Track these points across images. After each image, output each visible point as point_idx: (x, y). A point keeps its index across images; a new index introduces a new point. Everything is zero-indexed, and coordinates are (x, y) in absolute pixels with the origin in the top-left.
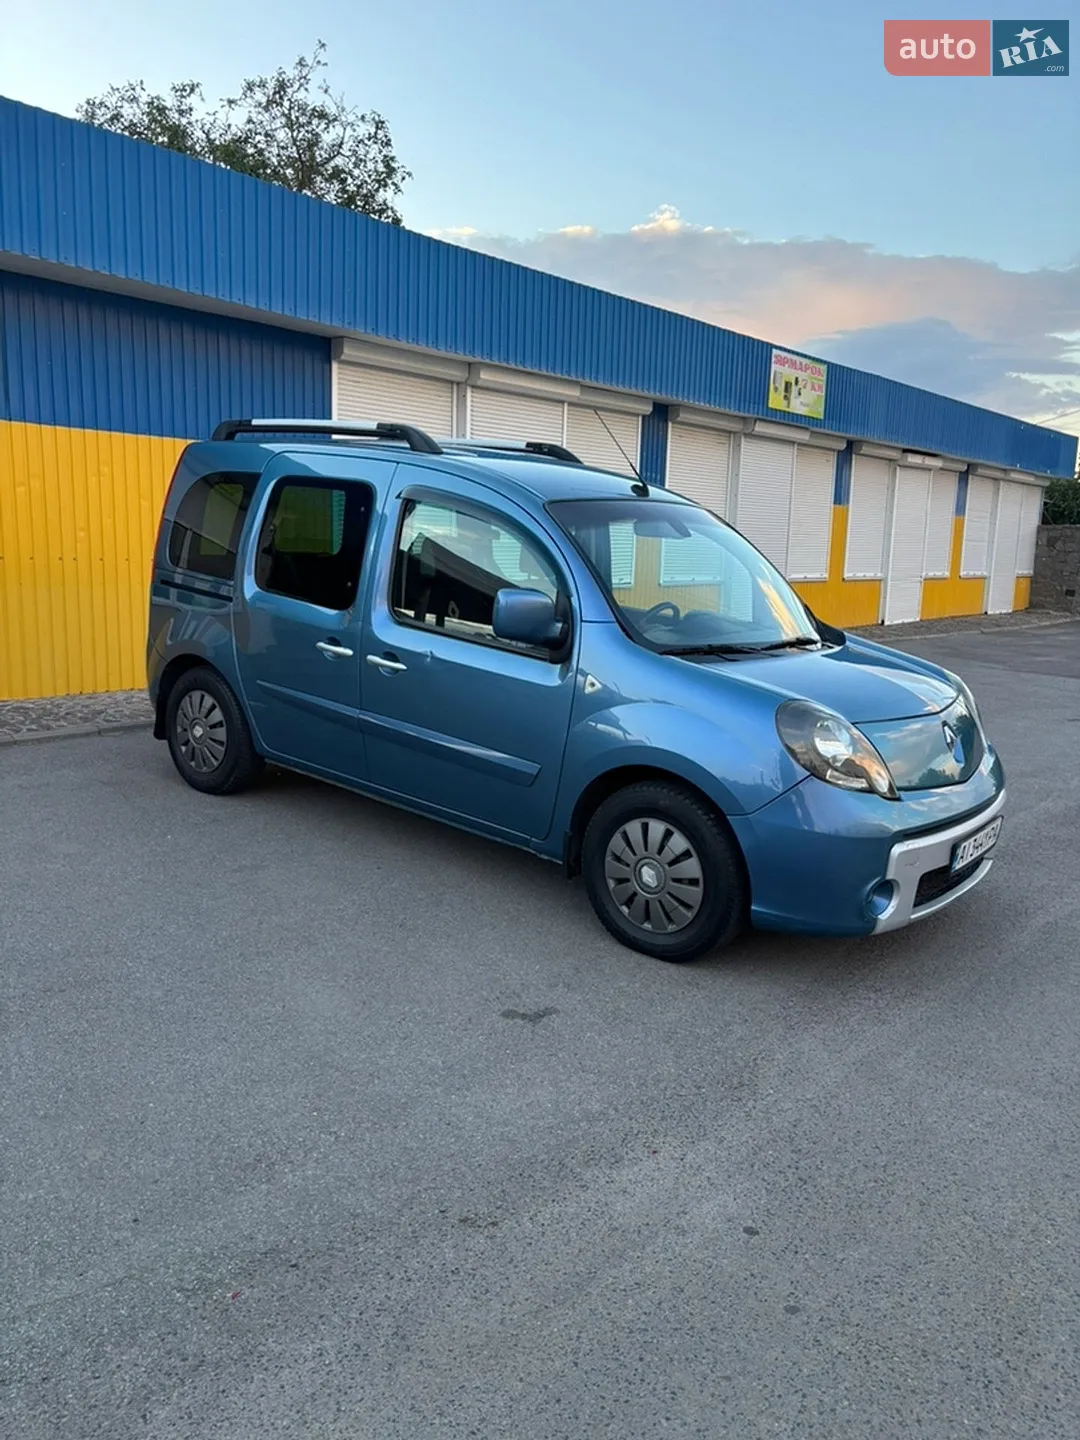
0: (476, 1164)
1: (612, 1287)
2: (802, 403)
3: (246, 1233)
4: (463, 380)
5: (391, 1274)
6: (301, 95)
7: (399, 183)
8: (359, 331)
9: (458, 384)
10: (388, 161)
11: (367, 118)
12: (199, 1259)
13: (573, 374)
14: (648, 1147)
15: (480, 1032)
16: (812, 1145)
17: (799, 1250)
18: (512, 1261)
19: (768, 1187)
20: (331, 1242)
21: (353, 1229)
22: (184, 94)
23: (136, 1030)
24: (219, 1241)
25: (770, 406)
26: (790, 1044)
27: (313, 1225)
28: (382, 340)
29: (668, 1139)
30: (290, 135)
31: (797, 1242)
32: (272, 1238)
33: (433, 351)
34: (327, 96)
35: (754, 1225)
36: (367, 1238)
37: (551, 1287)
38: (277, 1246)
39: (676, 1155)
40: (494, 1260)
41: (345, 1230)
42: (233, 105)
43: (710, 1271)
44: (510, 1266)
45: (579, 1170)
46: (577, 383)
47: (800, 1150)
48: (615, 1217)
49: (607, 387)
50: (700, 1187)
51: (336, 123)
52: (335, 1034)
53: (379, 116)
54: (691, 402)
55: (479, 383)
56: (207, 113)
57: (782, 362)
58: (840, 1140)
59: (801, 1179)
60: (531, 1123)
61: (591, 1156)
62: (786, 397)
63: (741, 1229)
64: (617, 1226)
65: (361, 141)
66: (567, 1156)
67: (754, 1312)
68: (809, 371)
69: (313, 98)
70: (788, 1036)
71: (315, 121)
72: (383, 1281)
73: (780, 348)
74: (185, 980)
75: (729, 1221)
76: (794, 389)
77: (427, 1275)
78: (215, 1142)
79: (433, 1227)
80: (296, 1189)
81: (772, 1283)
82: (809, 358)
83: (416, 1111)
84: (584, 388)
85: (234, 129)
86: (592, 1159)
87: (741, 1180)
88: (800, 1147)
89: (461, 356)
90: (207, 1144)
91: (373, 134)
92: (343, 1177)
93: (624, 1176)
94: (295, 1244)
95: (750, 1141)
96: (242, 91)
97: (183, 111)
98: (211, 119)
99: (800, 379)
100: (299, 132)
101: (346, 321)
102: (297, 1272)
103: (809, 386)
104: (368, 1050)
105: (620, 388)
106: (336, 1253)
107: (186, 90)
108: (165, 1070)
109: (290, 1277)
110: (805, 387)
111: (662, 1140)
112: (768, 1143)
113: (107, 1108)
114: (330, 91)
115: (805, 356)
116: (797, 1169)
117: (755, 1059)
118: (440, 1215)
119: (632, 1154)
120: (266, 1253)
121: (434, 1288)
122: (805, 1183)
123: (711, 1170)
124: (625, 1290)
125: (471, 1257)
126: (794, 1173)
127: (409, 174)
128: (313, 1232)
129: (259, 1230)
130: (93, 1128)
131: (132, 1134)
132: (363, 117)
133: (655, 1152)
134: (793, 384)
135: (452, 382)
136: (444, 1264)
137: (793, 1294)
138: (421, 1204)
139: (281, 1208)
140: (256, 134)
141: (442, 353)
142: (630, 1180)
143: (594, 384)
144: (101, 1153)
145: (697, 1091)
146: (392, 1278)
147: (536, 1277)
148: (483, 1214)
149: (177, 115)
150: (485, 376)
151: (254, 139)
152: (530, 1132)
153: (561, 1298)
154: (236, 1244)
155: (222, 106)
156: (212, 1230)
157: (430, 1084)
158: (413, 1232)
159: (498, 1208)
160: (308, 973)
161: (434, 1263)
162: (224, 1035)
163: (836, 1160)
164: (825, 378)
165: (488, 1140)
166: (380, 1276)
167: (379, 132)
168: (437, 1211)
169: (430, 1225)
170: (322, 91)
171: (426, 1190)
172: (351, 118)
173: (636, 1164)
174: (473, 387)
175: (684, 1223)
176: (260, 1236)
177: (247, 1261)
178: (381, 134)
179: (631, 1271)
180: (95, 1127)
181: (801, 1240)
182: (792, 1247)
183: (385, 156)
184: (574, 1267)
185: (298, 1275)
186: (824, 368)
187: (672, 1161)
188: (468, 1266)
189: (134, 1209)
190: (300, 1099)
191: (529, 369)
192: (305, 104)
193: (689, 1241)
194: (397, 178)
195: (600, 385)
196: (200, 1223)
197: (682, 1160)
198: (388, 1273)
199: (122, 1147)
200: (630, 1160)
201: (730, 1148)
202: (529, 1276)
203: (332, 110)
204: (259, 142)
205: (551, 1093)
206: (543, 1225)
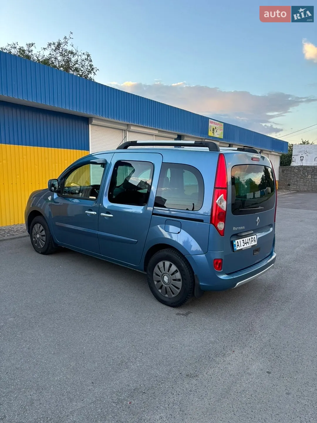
0: (185, 358)
1: (236, 392)
2: (217, 134)
3: (126, 384)
4: (126, 129)
5: (173, 393)
6: (65, 47)
7: (95, 72)
8: (98, 116)
9: (124, 130)
10: (91, 66)
11: (85, 54)
12: (116, 393)
13: (156, 127)
14: (231, 350)
15: (172, 320)
16: (276, 347)
17: (284, 377)
18: (205, 387)
19: (269, 359)
20: (152, 385)
21: (157, 381)
22: (30, 46)
23: (72, 325)
24: (119, 387)
25: (209, 135)
26: (259, 318)
27: (145, 380)
28: (104, 118)
29: (236, 347)
30: (62, 58)
31: (282, 374)
32: (134, 385)
33: (118, 121)
34: (73, 47)
35: (269, 371)
36: (162, 383)
37: (219, 393)
38: (137, 387)
39: (240, 352)
40: (200, 387)
41: (155, 381)
42: (45, 50)
43: (262, 385)
44: (206, 388)
45: (214, 358)
46: (157, 130)
47: (273, 348)
48: (230, 371)
49: (166, 131)
50: (250, 361)
51: (76, 55)
52: (130, 323)
53: (88, 53)
54: (188, 134)
55: (131, 130)
56: (37, 52)
57: (212, 123)
58: (283, 345)
59: (277, 357)
60: (196, 345)
61: (216, 354)
62: (213, 133)
63: (266, 372)
64: (231, 374)
65: (83, 60)
66: (209, 354)
67: (278, 396)
68: (219, 125)
69: (69, 48)
70: (258, 315)
71: (70, 54)
72: (171, 395)
73: (211, 119)
74: (81, 309)
75: (262, 370)
76: (215, 130)
77: (183, 393)
78: (107, 357)
79: (179, 378)
80: (136, 370)
81: (280, 387)
82: (219, 121)
83: (162, 344)
84: (159, 131)
85: (45, 56)
86: (217, 355)
87: (261, 358)
88: (273, 347)
89: (126, 123)
90: (105, 358)
91: (86, 58)
92: (148, 365)
93: (228, 359)
94: (142, 386)
95: (259, 347)
96: (47, 46)
97: (30, 51)
98: (39, 53)
99: (217, 127)
100: (65, 57)
101: (94, 113)
102: (145, 394)
103: (219, 129)
104: (142, 327)
105: (169, 131)
106: (155, 388)
107: (30, 45)
108: (84, 337)
109: (144, 396)
110: (218, 129)
111: (234, 348)
112: (264, 347)
113: (72, 349)
114: (74, 46)
115: (218, 121)
116: (275, 354)
117: (251, 323)
118: (180, 374)
119: (227, 352)
120: (134, 390)
121: (186, 396)
122: (278, 358)
123: (251, 356)
124: (240, 392)
125: (193, 386)
126: (274, 355)
127: (98, 70)
128: (146, 382)
129: (130, 383)
130: (70, 356)
131: (82, 357)
132: (84, 54)
133: (234, 352)
134: (215, 128)
135: (123, 130)
136: (187, 389)
137: (286, 389)
138: (174, 372)
139: (134, 376)
140: (52, 58)
141: (121, 122)
142: (230, 360)
143: (162, 130)
144: (75, 363)
145: (239, 333)
146: (173, 394)
147: (214, 390)
148: (192, 373)
149: (28, 52)
150: (132, 128)
151: (51, 59)
152: (197, 348)
153: (223, 396)
154: (125, 388)
155: (42, 50)
156: (116, 384)
157: (163, 336)
158: (174, 380)
159: (196, 371)
160: (116, 305)
161: (184, 389)
162: (98, 326)
163: (284, 350)
164: (223, 127)
165: (186, 351)
166: (170, 394)
167: (88, 58)
168: (179, 373)
169: (178, 378)
170: (71, 46)
171: (174, 367)
172: (80, 54)
173: (230, 355)
174: (129, 131)
175: (249, 372)
176: (131, 385)
177: (130, 392)
178: (89, 58)
179: (240, 387)
180: (70, 355)
181: (283, 374)
182: (281, 376)
183: (90, 65)
184: (224, 387)
185: (146, 395)
186: (223, 124)
187: (239, 354)
188: (194, 389)
189: (91, 379)
190: (127, 343)
191: (144, 126)
192: (67, 49)
193: (253, 377)
194: (95, 71)
195: (164, 130)
196: (112, 382)
197: (242, 353)
198: (172, 393)
199: (80, 361)
200: (227, 354)
201: (254, 349)
202: (212, 391)
203: (74, 51)
204: (53, 60)
205: (198, 336)
206: (210, 375)
